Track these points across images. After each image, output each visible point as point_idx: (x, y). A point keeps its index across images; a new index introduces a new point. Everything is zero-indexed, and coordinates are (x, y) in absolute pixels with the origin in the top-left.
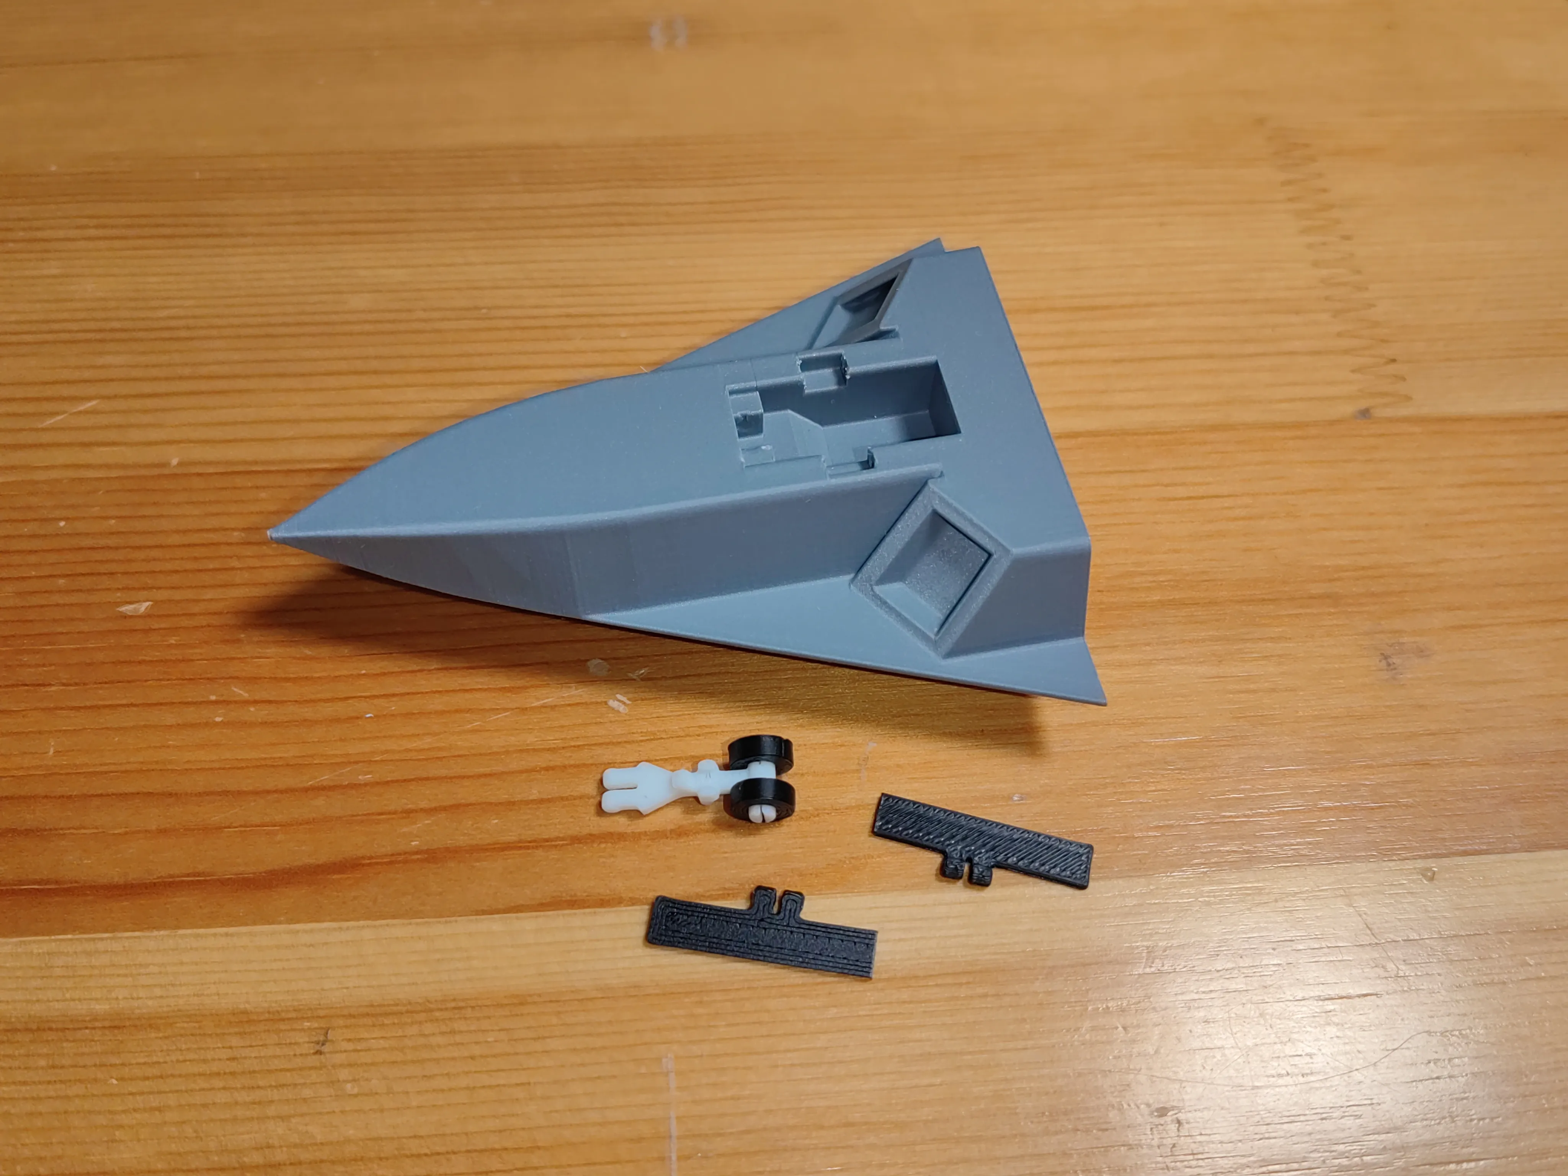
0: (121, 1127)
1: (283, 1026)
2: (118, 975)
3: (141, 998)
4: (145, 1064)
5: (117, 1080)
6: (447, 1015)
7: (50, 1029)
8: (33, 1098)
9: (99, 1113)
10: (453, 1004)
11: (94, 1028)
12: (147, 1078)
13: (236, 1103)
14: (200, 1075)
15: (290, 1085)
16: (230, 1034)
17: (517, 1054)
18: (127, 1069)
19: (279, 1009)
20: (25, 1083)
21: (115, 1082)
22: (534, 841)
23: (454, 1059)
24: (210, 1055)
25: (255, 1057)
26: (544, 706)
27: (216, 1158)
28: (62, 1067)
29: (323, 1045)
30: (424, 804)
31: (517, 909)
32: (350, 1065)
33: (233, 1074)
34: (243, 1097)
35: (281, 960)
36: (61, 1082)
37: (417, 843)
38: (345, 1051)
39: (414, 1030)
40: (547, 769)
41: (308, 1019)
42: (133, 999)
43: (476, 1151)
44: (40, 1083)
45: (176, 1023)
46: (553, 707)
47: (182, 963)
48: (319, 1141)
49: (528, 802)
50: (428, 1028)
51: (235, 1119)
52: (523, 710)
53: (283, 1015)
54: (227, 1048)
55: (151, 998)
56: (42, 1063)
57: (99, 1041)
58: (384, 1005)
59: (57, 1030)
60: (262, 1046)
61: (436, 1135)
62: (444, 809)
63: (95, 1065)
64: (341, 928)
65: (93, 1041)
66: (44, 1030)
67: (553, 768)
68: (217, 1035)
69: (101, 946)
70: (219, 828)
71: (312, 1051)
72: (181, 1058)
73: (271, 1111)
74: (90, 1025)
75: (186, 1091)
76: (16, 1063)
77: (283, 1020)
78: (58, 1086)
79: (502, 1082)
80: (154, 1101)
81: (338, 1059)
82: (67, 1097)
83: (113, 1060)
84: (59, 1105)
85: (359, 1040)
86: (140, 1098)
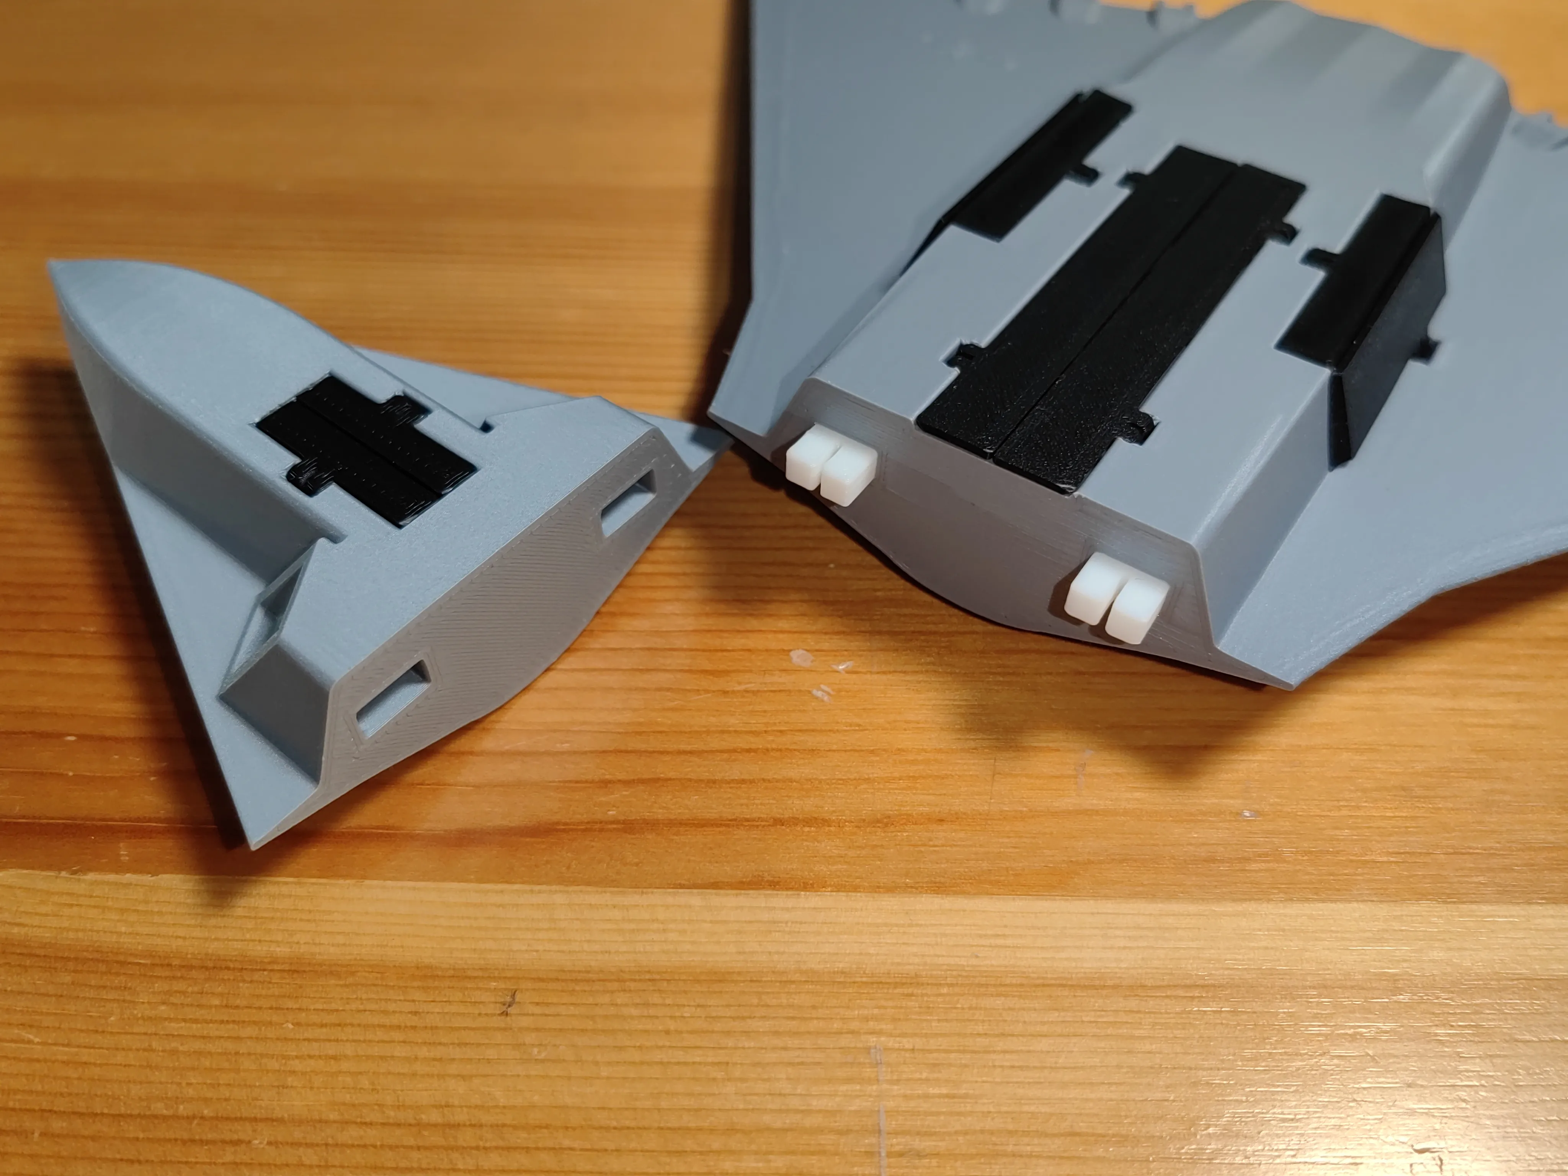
0: (293, 1072)
1: (468, 984)
2: (301, 920)
3: (322, 944)
4: (322, 1010)
5: (293, 1024)
6: (640, 986)
7: (228, 968)
8: (204, 1037)
9: (272, 1056)
10: (648, 977)
11: (272, 970)
12: (323, 1026)
13: (416, 1058)
14: (379, 1026)
15: (473, 1044)
16: (413, 987)
17: (713, 1032)
18: (304, 1014)
19: (466, 967)
20: (196, 1021)
21: (291, 1026)
22: (735, 820)
23: (646, 1031)
24: (391, 1007)
25: (438, 1013)
26: (747, 691)
27: (392, 1114)
28: (237, 1007)
29: (509, 1006)
30: (622, 776)
31: (716, 885)
32: (537, 1030)
33: (414, 1028)
34: (424, 1052)
35: (468, 918)
36: (234, 1022)
37: (615, 812)
38: (533, 1015)
39: (606, 999)
40: (749, 751)
41: (494, 979)
42: (315, 944)
43: (669, 1129)
44: (211, 1021)
45: (358, 972)
46: (755, 693)
47: (367, 913)
48: (501, 1104)
50: (621, 998)
51: (414, 1075)
52: (725, 693)
53: (469, 973)
54: (408, 1001)
55: (333, 945)
56: (216, 1002)
57: (277, 983)
58: (574, 971)
59: (234, 969)
60: (445, 1002)
61: (627, 1109)
62: (642, 781)
63: (271, 1008)
64: (532, 891)
65: (270, 983)
66: (221, 968)
67: (755, 751)
68: (400, 987)
71: (499, 1012)
72: (361, 1007)
73: (453, 1069)
74: (270, 967)
75: (364, 1041)
76: (189, 1000)
77: (469, 978)
78: (231, 1026)
79: (698, 1059)
80: (331, 1049)
81: (525, 1022)
82: (238, 1038)
83: (290, 1004)
84: (230, 1046)
85: (548, 1004)
86: (315, 1045)
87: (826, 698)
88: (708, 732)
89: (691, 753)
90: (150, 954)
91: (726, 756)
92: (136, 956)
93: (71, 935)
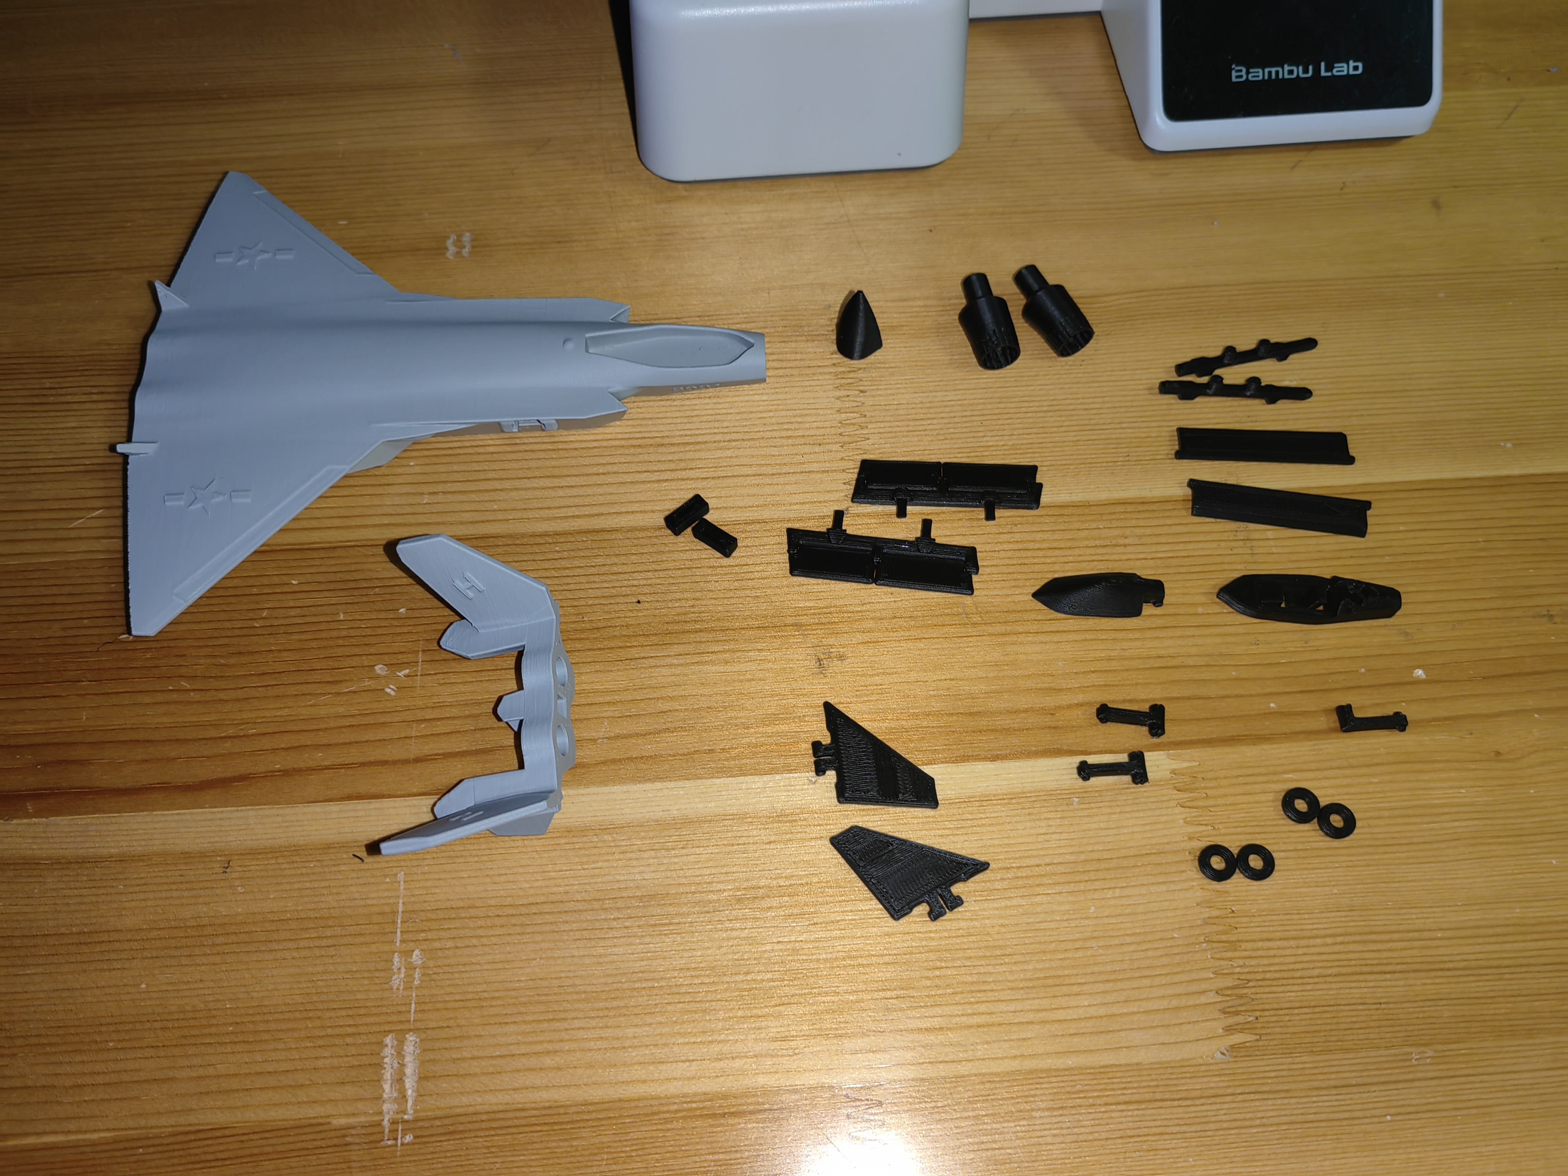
0: (125, 908)
1: (206, 859)
3: (134, 846)
4: (137, 878)
5: (123, 886)
6: (290, 854)
7: (89, 862)
8: (81, 896)
9: (115, 902)
10: (294, 848)
11: (111, 861)
12: (138, 885)
13: (183, 897)
14: (165, 883)
15: (210, 888)
16: (180, 863)
17: (324, 872)
18: (128, 881)
19: (205, 851)
20: (76, 888)
22: (340, 765)
24: (170, 873)
25: (193, 875)
26: (349, 692)
27: (173, 923)
28: (95, 880)
29: (227, 868)
30: (283, 746)
31: (329, 800)
32: (240, 878)
33: (181, 883)
34: (186, 894)
35: (205, 826)
36: (94, 887)
38: (238, 871)
39: (273, 861)
40: (349, 726)
41: (220, 856)
42: (130, 846)
43: (301, 919)
44: (83, 888)
45: (153, 858)
46: (354, 692)
47: (155, 828)
48: (224, 914)
49: (337, 745)
50: (280, 860)
51: (182, 904)
52: (338, 694)
53: (207, 854)
54: (178, 870)
55: (140, 846)
56: (85, 878)
57: (114, 867)
58: (259, 849)
59: (92, 862)
60: (196, 869)
61: (282, 911)
62: (294, 748)
63: (112, 879)
64: (237, 810)
65: (110, 867)
66: (86, 862)
67: (353, 726)
68: (173, 864)
69: (113, 820)
70: (174, 759)
71: (221, 872)
73: (201, 900)
75: (158, 891)
76: (72, 879)
77: (207, 856)
78: (93, 889)
80: (142, 896)
81: (234, 875)
82: (98, 895)
83: (121, 876)
84: (94, 899)
85: (245, 866)
86: (134, 895)
87: (393, 693)
88: (329, 717)
90: (50, 858)
92: (43, 860)
93: (10, 852)
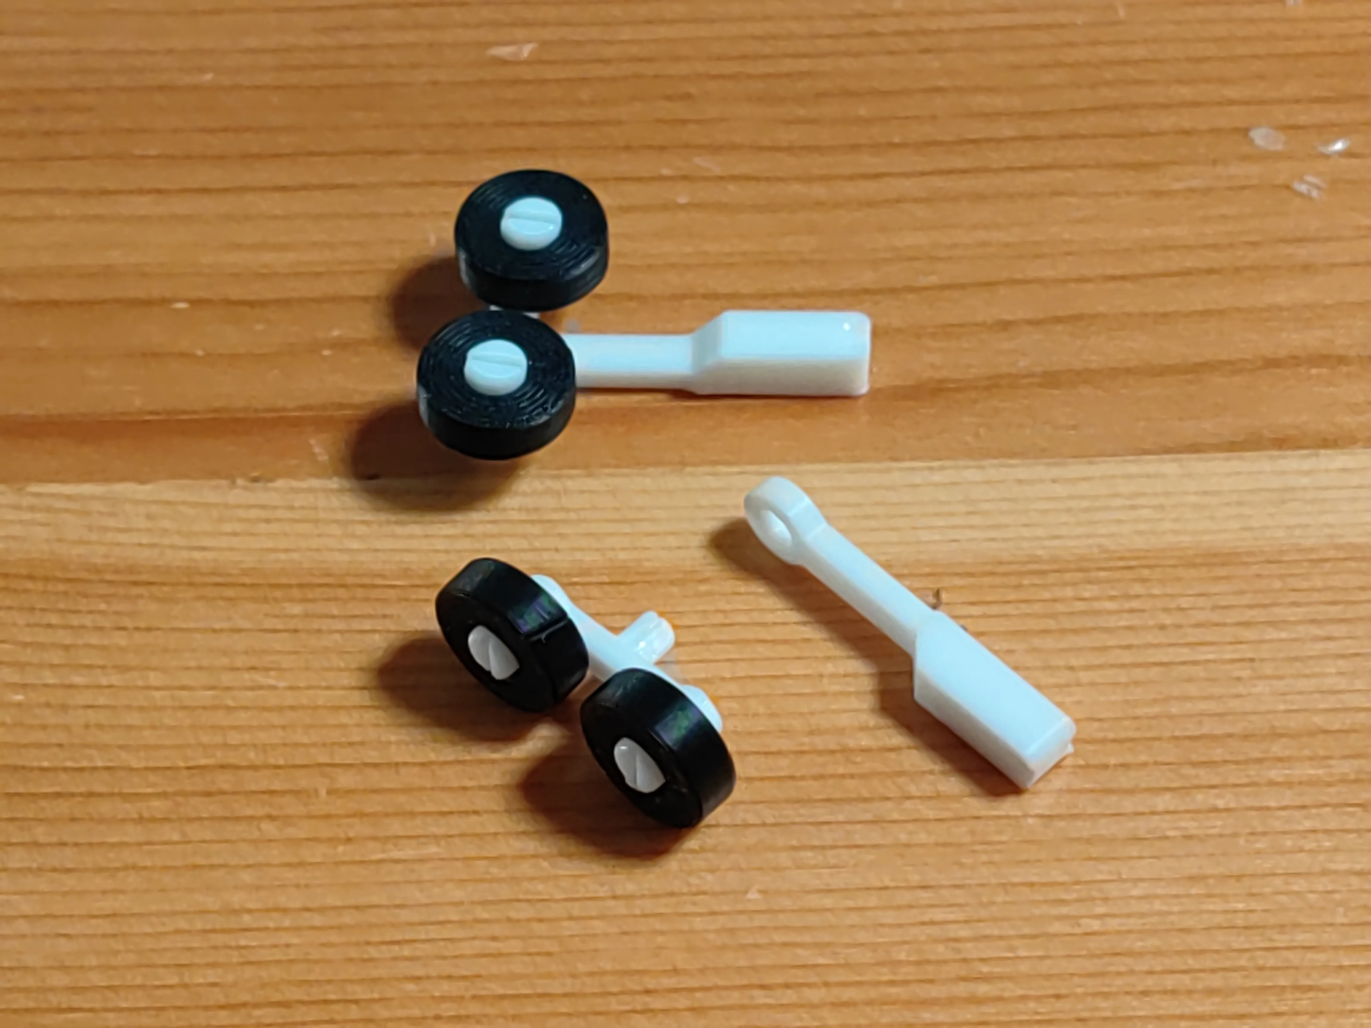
2: (606, 520)
3: (649, 549)
10: (1121, 564)
22: (1207, 364)
23: (1132, 628)
26: (1189, 189)
27: (806, 740)
30: (1027, 315)
31: (1195, 448)
37: (1027, 363)
40: (1210, 271)
42: (637, 549)
43: (1188, 737)
46: (1206, 190)
61: (1125, 718)
67: (1220, 271)
72: (727, 621)
79: (1210, 657)
87: (1315, 193)
88: (1144, 248)
89: (1123, 278)
91: (1175, 280)
